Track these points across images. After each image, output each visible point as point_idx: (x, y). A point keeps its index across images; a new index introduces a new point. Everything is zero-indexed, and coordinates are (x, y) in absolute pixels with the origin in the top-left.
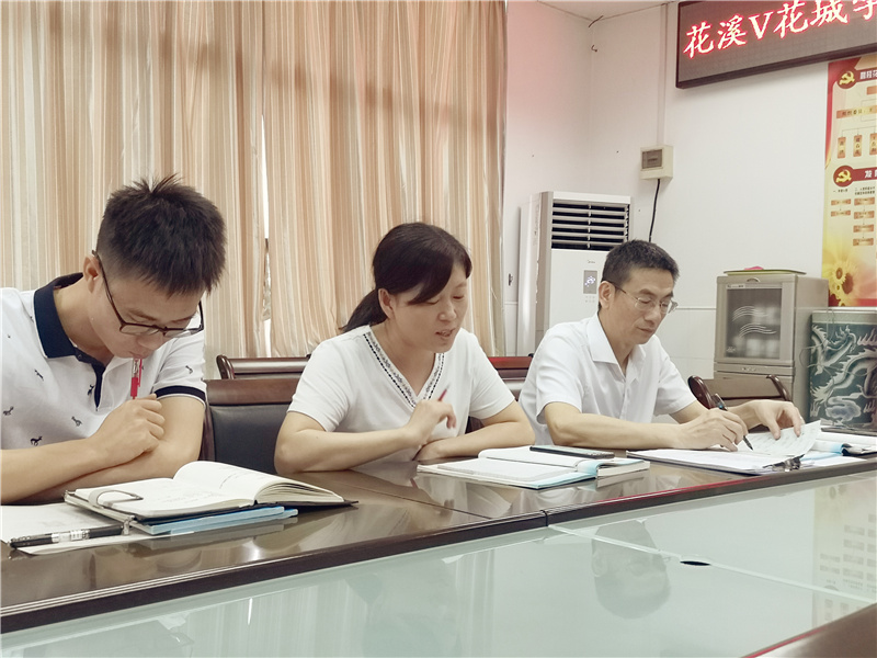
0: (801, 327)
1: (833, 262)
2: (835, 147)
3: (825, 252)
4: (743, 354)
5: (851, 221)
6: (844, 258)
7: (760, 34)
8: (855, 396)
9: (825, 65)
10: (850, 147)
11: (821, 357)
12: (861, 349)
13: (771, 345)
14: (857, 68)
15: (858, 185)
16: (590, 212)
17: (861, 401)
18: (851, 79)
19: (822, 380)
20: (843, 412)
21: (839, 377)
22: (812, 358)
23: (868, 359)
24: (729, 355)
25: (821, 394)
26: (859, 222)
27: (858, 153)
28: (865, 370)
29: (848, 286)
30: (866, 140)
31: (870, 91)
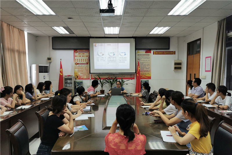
0: (74, 82)
2: (75, 60)
3: (74, 73)
5: (77, 69)
6: (77, 74)
9: (74, 50)
10: (77, 60)
14: (77, 51)
15: (78, 65)
16: (43, 67)
18: (76, 52)
22: (75, 86)
24: (65, 86)
26: (78, 69)
30: (79, 60)
31: (79, 54)
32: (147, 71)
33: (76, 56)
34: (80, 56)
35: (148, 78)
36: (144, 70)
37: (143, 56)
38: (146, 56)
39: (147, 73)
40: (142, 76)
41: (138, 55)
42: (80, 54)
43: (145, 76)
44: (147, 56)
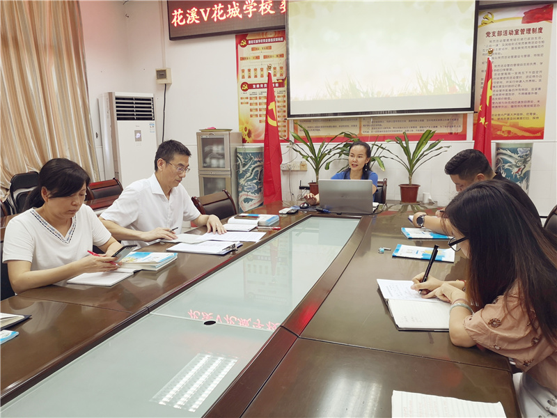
0: (233, 154)
1: (243, 124)
2: (241, 74)
3: (240, 120)
4: (210, 166)
5: (249, 107)
6: (247, 123)
7: (206, 19)
8: (255, 181)
9: (234, 35)
10: (246, 74)
11: (241, 167)
12: (256, 162)
13: (221, 162)
14: (247, 38)
15: (250, 91)
16: (134, 102)
17: (256, 183)
19: (242, 176)
20: (251, 188)
21: (249, 174)
22: (238, 167)
23: (259, 166)
24: (204, 167)
25: (242, 181)
26: (252, 107)
27: (250, 77)
28: (258, 171)
29: (249, 134)
30: (252, 71)
31: (253, 49)
32: (528, 104)
33: (243, 59)
34: (258, 58)
35: (527, 134)
36: (513, 98)
37: (509, 37)
38: (526, 35)
39: (524, 111)
40: (499, 128)
41: (488, 34)
42: (257, 49)
43: (515, 126)
44: (532, 35)
